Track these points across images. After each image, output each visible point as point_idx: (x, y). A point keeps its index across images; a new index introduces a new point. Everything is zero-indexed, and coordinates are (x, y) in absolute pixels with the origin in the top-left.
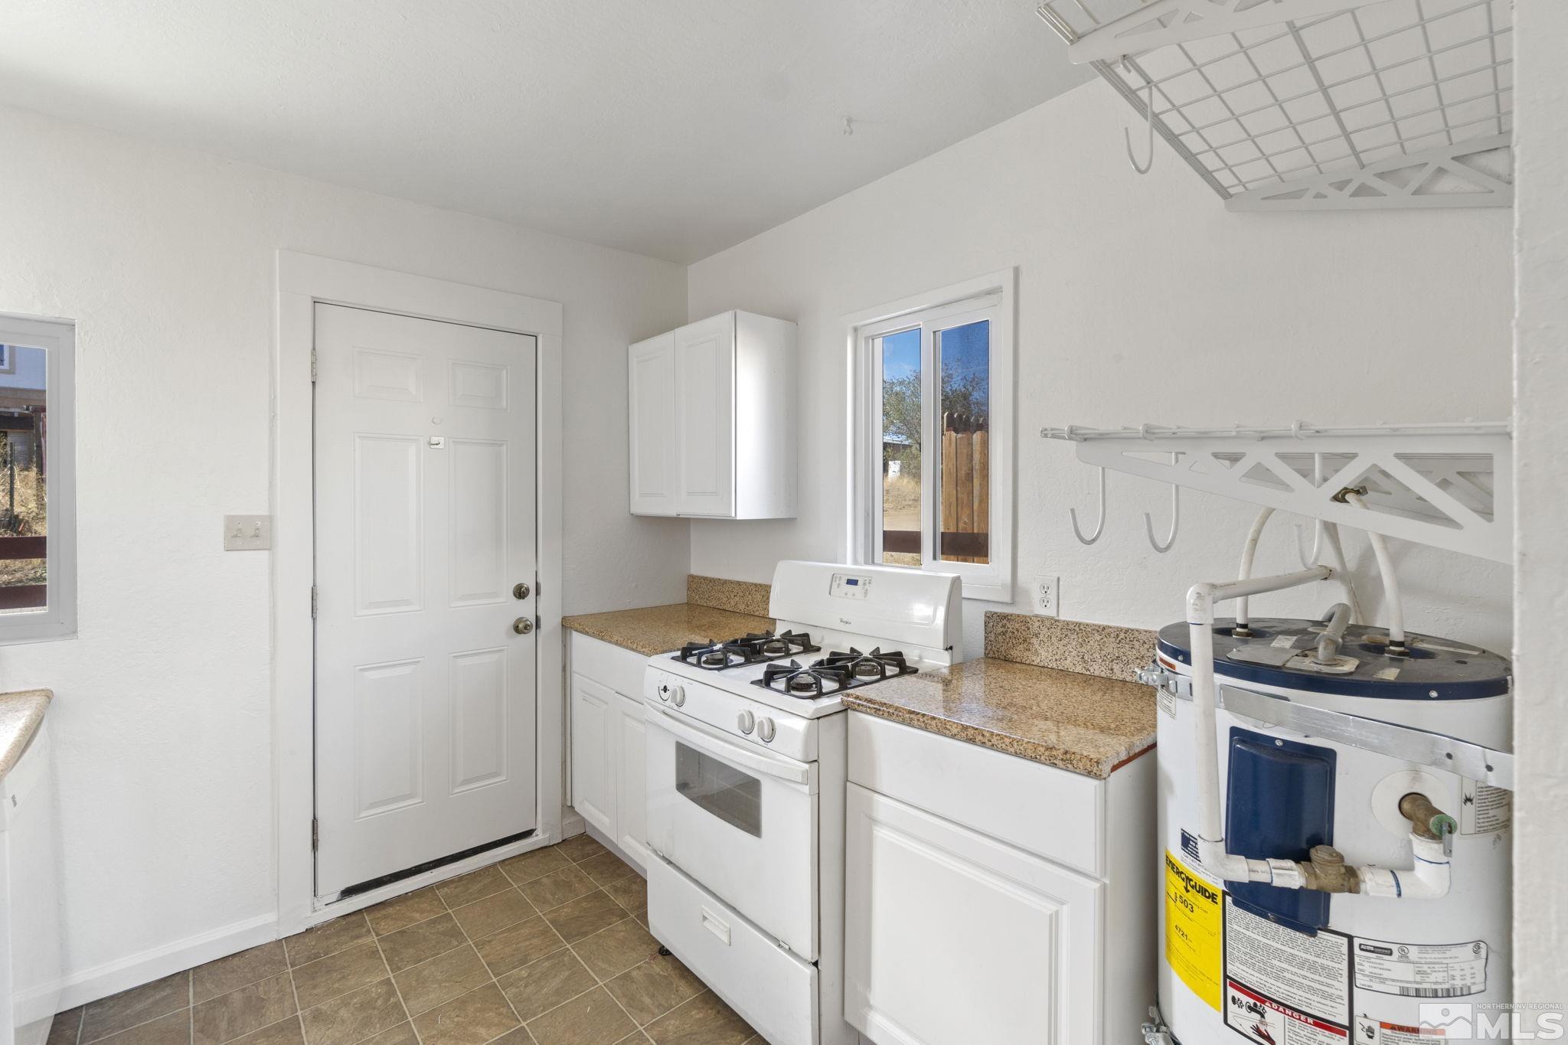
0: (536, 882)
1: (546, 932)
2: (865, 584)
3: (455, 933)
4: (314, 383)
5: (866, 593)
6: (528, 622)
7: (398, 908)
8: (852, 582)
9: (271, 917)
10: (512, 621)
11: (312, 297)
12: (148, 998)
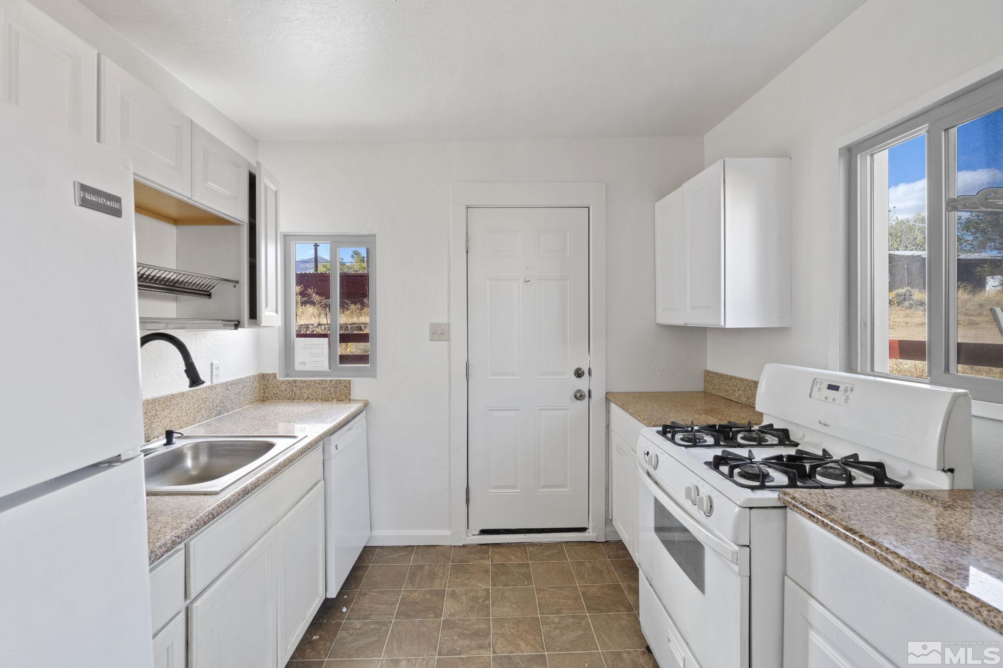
0: (581, 563)
1: (577, 598)
2: (846, 391)
3: (528, 577)
4: (467, 252)
5: (847, 399)
6: (583, 394)
7: (506, 550)
8: (833, 388)
9: (447, 532)
10: (573, 393)
11: (466, 205)
12: (398, 553)
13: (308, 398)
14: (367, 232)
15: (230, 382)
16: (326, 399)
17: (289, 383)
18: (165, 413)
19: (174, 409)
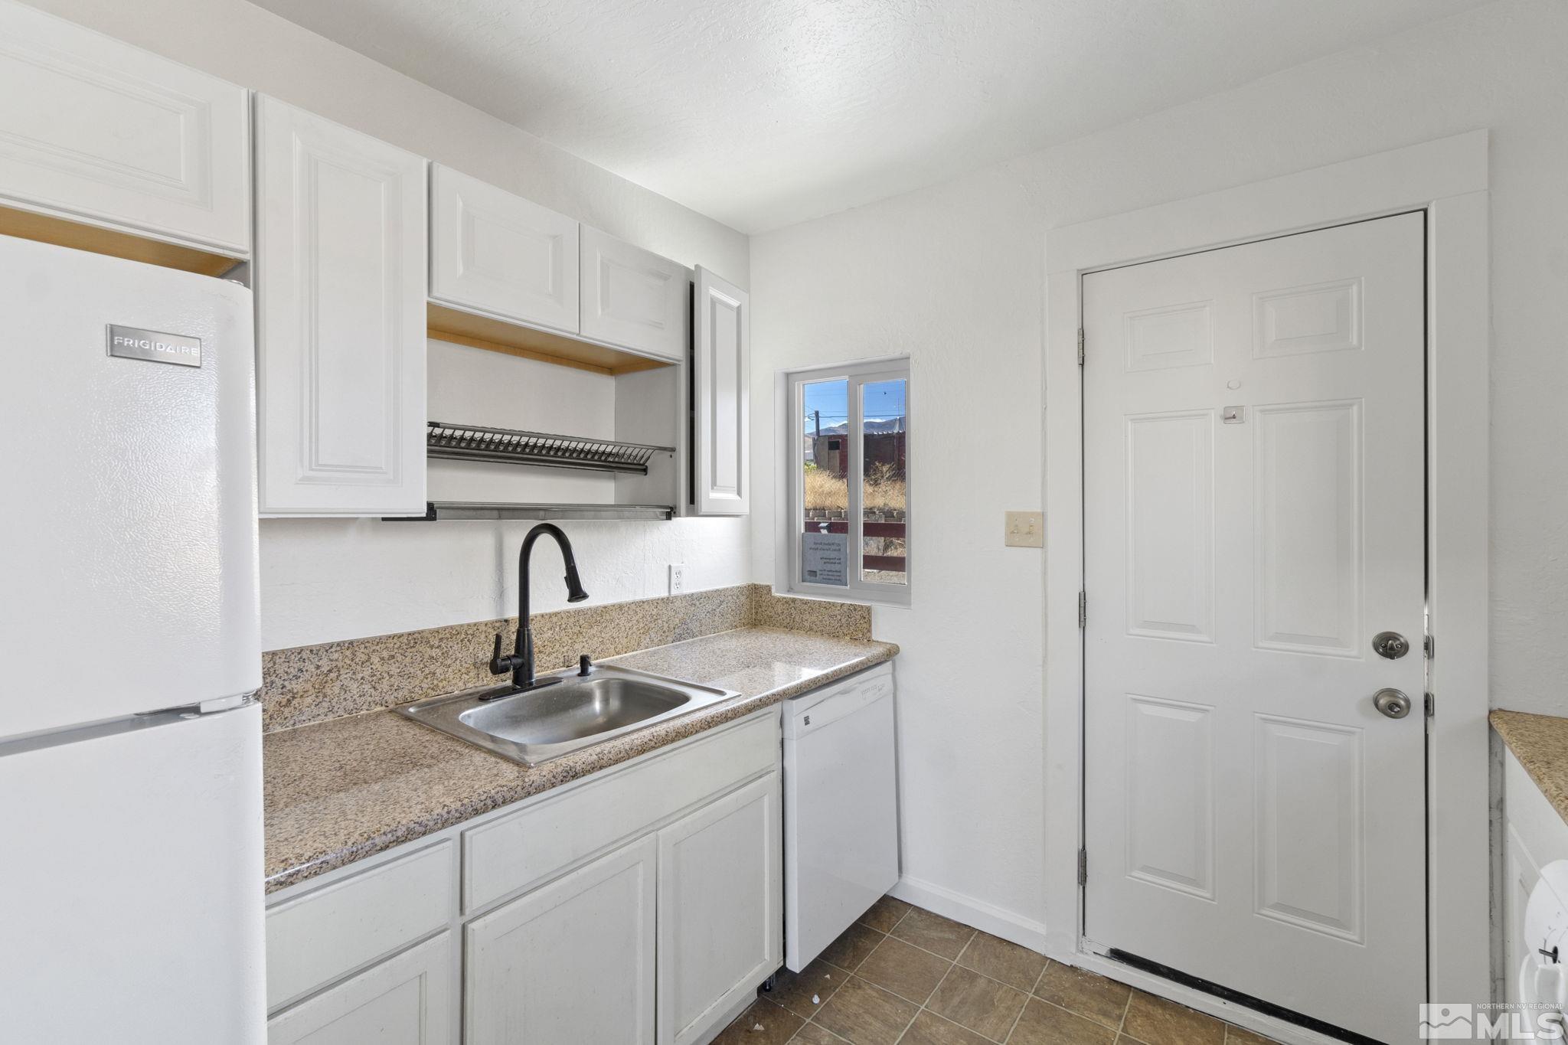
4: (1082, 365)
6: (1408, 701)
7: (1167, 1015)
9: (1041, 929)
11: (1079, 271)
12: (941, 931)
13: (811, 629)
14: (897, 355)
15: (697, 594)
16: (834, 635)
17: (787, 602)
18: (593, 631)
19: (606, 627)
